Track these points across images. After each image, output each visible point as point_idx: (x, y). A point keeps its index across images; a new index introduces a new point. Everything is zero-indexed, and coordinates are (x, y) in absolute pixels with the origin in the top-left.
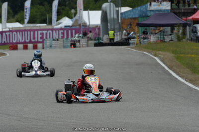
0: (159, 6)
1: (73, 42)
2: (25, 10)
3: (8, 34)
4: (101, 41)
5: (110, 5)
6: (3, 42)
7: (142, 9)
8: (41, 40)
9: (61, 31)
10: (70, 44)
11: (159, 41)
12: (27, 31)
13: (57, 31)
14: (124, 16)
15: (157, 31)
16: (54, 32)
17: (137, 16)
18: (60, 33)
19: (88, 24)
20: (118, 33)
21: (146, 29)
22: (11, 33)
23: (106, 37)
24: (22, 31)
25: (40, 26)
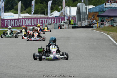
0: (111, 5)
1: (60, 26)
2: (32, 7)
3: (22, 20)
4: (76, 25)
5: (82, 4)
6: (19, 25)
7: (101, 7)
8: (41, 24)
9: (53, 19)
10: (58, 27)
11: (110, 26)
12: (33, 18)
13: (51, 19)
14: (90, 10)
15: (109, 20)
16: (49, 19)
17: (98, 11)
18: (52, 20)
19: (69, 15)
20: (87, 21)
21: (103, 19)
22: (23, 20)
23: (79, 23)
24: (30, 18)
25: (41, 16)
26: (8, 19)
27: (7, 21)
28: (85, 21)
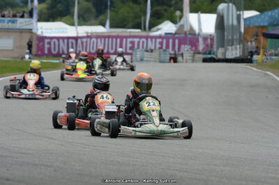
1: (173, 56)
3: (84, 40)
4: (213, 56)
5: (228, 6)
6: (78, 52)
7: (274, 14)
8: (130, 51)
9: (158, 40)
10: (168, 58)
12: (112, 37)
13: (154, 40)
14: (248, 22)
16: (149, 40)
17: (266, 24)
18: (157, 43)
19: (197, 32)
20: (238, 46)
22: (89, 39)
23: (221, 50)
24: (105, 37)
25: (130, 32)
26: (52, 38)
27: (49, 40)
28: (234, 47)
